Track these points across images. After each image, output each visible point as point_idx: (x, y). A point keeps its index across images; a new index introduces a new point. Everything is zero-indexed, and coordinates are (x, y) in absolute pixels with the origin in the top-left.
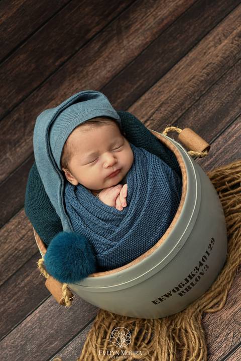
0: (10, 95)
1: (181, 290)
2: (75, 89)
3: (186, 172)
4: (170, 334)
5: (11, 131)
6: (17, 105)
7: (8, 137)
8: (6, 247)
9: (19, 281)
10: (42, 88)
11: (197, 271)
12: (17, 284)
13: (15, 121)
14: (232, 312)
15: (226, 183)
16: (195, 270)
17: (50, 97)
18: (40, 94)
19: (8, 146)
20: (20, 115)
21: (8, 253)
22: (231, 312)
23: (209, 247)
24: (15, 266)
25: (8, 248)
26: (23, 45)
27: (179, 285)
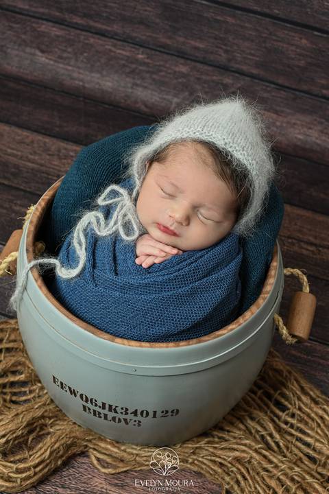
0: (249, 57)
1: (89, 405)
2: (308, 133)
3: (239, 325)
4: (35, 424)
5: (206, 86)
6: (243, 74)
7: (198, 87)
8: (56, 163)
9: (19, 202)
10: (282, 92)
11: (124, 413)
12: (15, 202)
13: (222, 84)
14: (106, 490)
15: (279, 392)
16: (122, 409)
17: (278, 108)
18: (273, 94)
19: (187, 93)
20: (233, 84)
21: (47, 169)
22: (105, 487)
23: (163, 412)
24: (35, 187)
25: (54, 165)
26: (319, 34)
27: (91, 400)
